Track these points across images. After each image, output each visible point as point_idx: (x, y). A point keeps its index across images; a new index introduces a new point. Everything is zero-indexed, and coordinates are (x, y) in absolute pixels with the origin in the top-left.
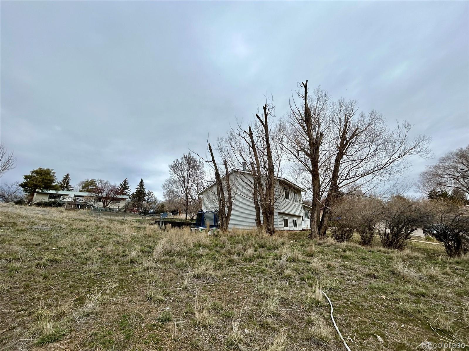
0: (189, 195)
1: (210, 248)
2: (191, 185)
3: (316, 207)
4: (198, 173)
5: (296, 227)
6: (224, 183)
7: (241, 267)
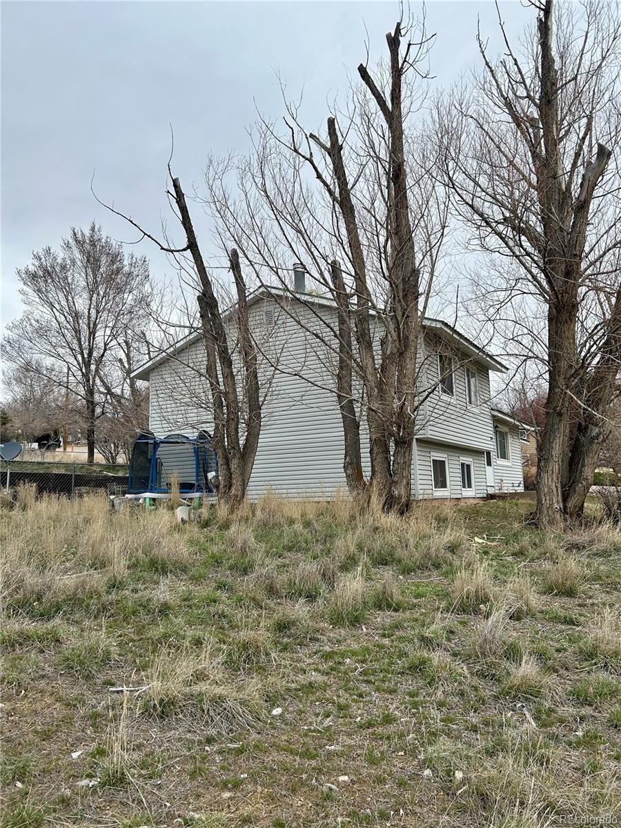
0: (98, 381)
1: (193, 572)
2: (106, 345)
3: (560, 420)
4: (129, 299)
5: (470, 486)
6: (233, 335)
7: (327, 648)
